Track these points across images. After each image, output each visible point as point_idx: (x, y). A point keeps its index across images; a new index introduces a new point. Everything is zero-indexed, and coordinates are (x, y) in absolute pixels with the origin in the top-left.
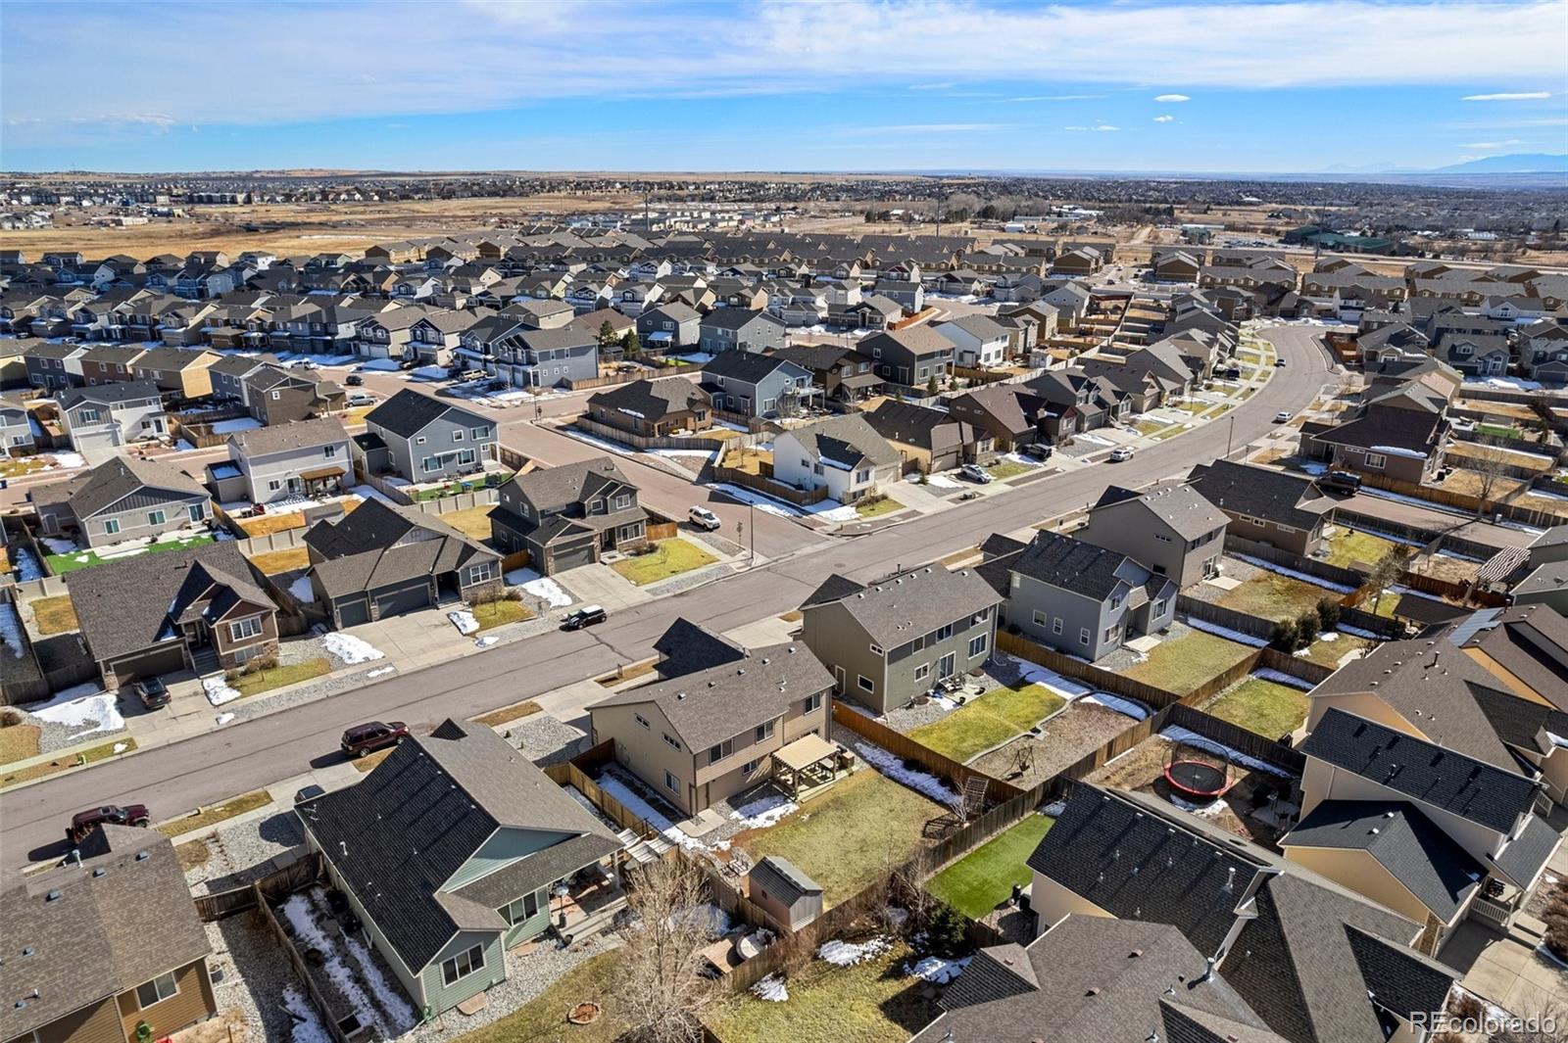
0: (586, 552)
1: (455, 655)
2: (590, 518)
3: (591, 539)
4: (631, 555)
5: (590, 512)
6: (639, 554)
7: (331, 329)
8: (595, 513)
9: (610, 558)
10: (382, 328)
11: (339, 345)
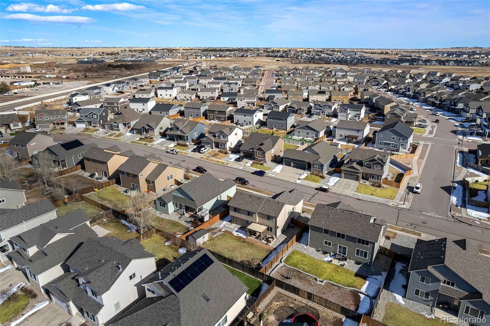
0: (356, 177)
1: (287, 180)
2: (364, 167)
3: (358, 173)
4: (371, 185)
5: (365, 166)
6: (373, 185)
7: (456, 105)
8: (366, 167)
9: (364, 182)
10: (469, 107)
11: (456, 110)
